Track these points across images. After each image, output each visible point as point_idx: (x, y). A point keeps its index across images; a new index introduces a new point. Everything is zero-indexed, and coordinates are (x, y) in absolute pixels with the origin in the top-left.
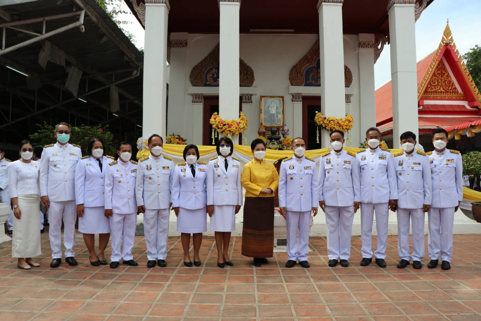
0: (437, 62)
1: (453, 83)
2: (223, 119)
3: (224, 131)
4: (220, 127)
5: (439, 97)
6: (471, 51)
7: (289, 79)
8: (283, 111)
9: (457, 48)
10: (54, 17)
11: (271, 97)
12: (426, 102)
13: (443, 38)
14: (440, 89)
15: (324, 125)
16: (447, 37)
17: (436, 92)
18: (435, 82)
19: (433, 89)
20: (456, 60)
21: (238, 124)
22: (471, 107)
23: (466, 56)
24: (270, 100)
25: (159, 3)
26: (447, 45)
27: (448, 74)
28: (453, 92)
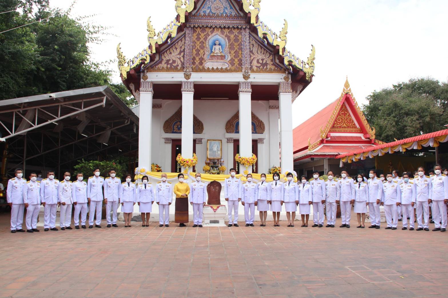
0: (340, 106)
1: (353, 120)
2: (184, 158)
3: (184, 165)
4: (182, 162)
5: (342, 131)
6: (372, 94)
7: (226, 129)
8: (221, 149)
9: (354, 96)
10: (88, 100)
11: (214, 140)
12: (333, 134)
13: (344, 89)
14: (343, 125)
15: (239, 162)
16: (347, 88)
17: (340, 127)
18: (340, 120)
19: (338, 125)
20: (354, 105)
21: (192, 161)
22: (365, 138)
23: (369, 97)
24: (213, 142)
25: (148, 91)
26: (347, 94)
27: (349, 114)
28: (352, 127)
